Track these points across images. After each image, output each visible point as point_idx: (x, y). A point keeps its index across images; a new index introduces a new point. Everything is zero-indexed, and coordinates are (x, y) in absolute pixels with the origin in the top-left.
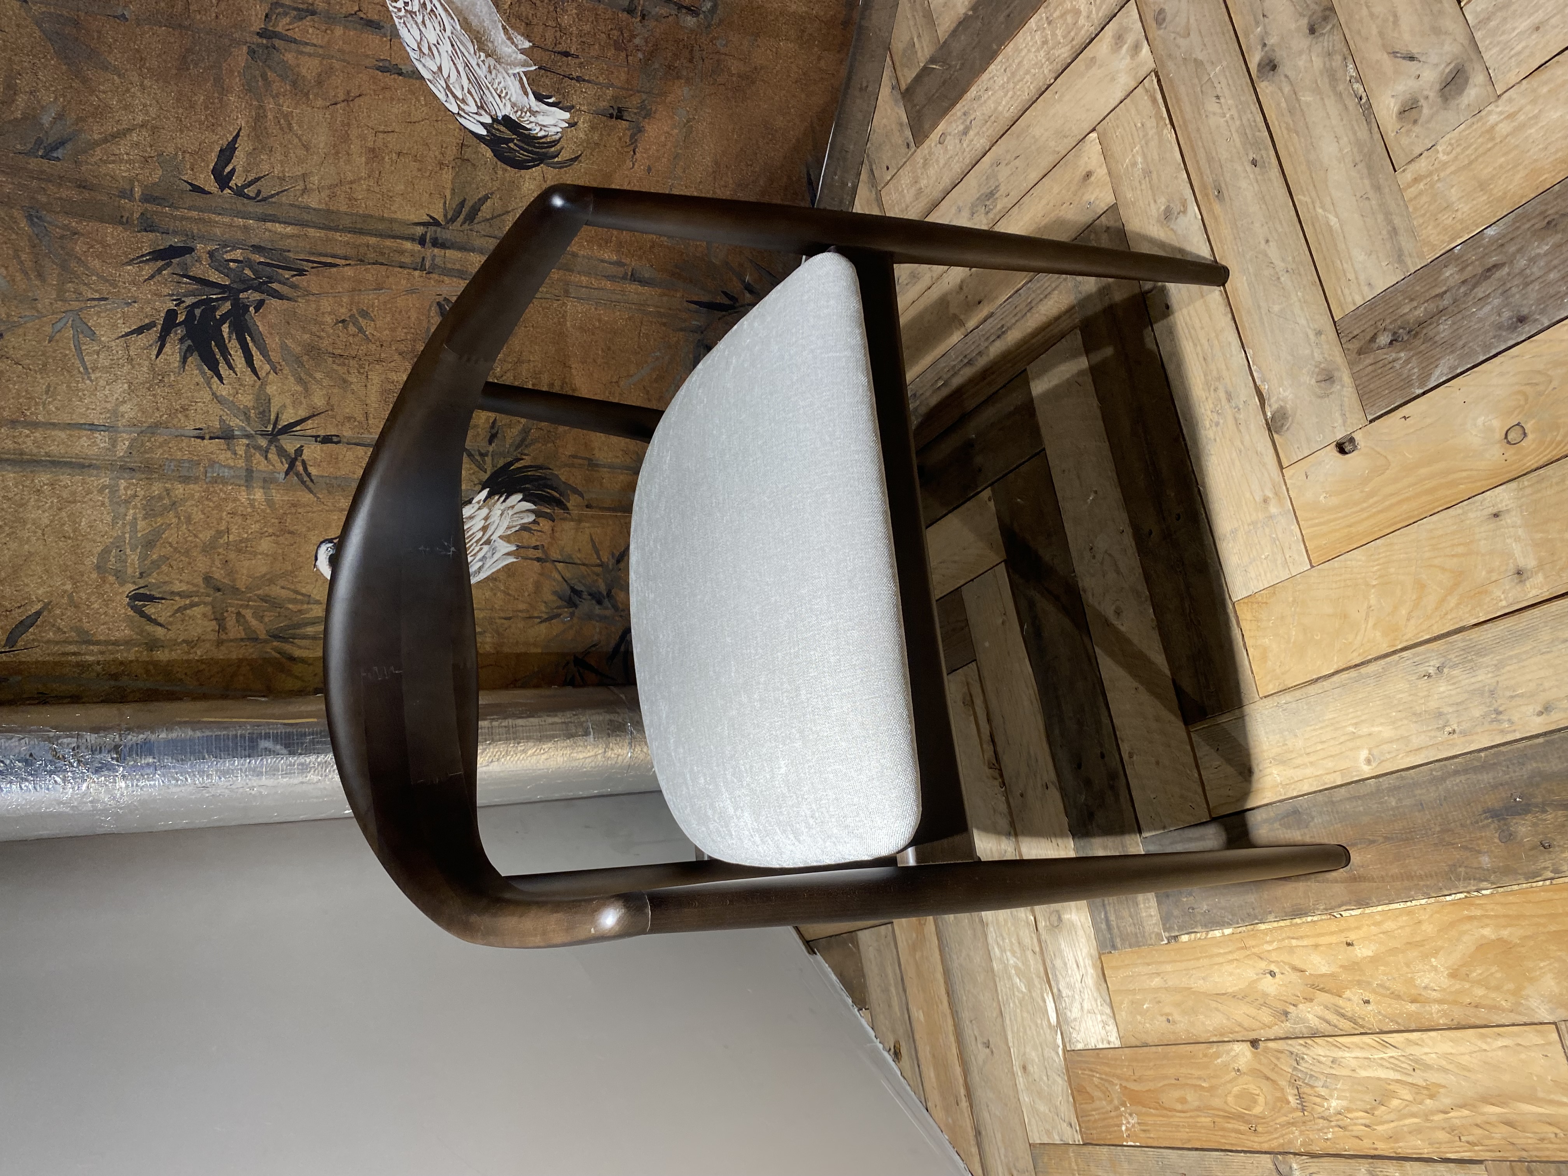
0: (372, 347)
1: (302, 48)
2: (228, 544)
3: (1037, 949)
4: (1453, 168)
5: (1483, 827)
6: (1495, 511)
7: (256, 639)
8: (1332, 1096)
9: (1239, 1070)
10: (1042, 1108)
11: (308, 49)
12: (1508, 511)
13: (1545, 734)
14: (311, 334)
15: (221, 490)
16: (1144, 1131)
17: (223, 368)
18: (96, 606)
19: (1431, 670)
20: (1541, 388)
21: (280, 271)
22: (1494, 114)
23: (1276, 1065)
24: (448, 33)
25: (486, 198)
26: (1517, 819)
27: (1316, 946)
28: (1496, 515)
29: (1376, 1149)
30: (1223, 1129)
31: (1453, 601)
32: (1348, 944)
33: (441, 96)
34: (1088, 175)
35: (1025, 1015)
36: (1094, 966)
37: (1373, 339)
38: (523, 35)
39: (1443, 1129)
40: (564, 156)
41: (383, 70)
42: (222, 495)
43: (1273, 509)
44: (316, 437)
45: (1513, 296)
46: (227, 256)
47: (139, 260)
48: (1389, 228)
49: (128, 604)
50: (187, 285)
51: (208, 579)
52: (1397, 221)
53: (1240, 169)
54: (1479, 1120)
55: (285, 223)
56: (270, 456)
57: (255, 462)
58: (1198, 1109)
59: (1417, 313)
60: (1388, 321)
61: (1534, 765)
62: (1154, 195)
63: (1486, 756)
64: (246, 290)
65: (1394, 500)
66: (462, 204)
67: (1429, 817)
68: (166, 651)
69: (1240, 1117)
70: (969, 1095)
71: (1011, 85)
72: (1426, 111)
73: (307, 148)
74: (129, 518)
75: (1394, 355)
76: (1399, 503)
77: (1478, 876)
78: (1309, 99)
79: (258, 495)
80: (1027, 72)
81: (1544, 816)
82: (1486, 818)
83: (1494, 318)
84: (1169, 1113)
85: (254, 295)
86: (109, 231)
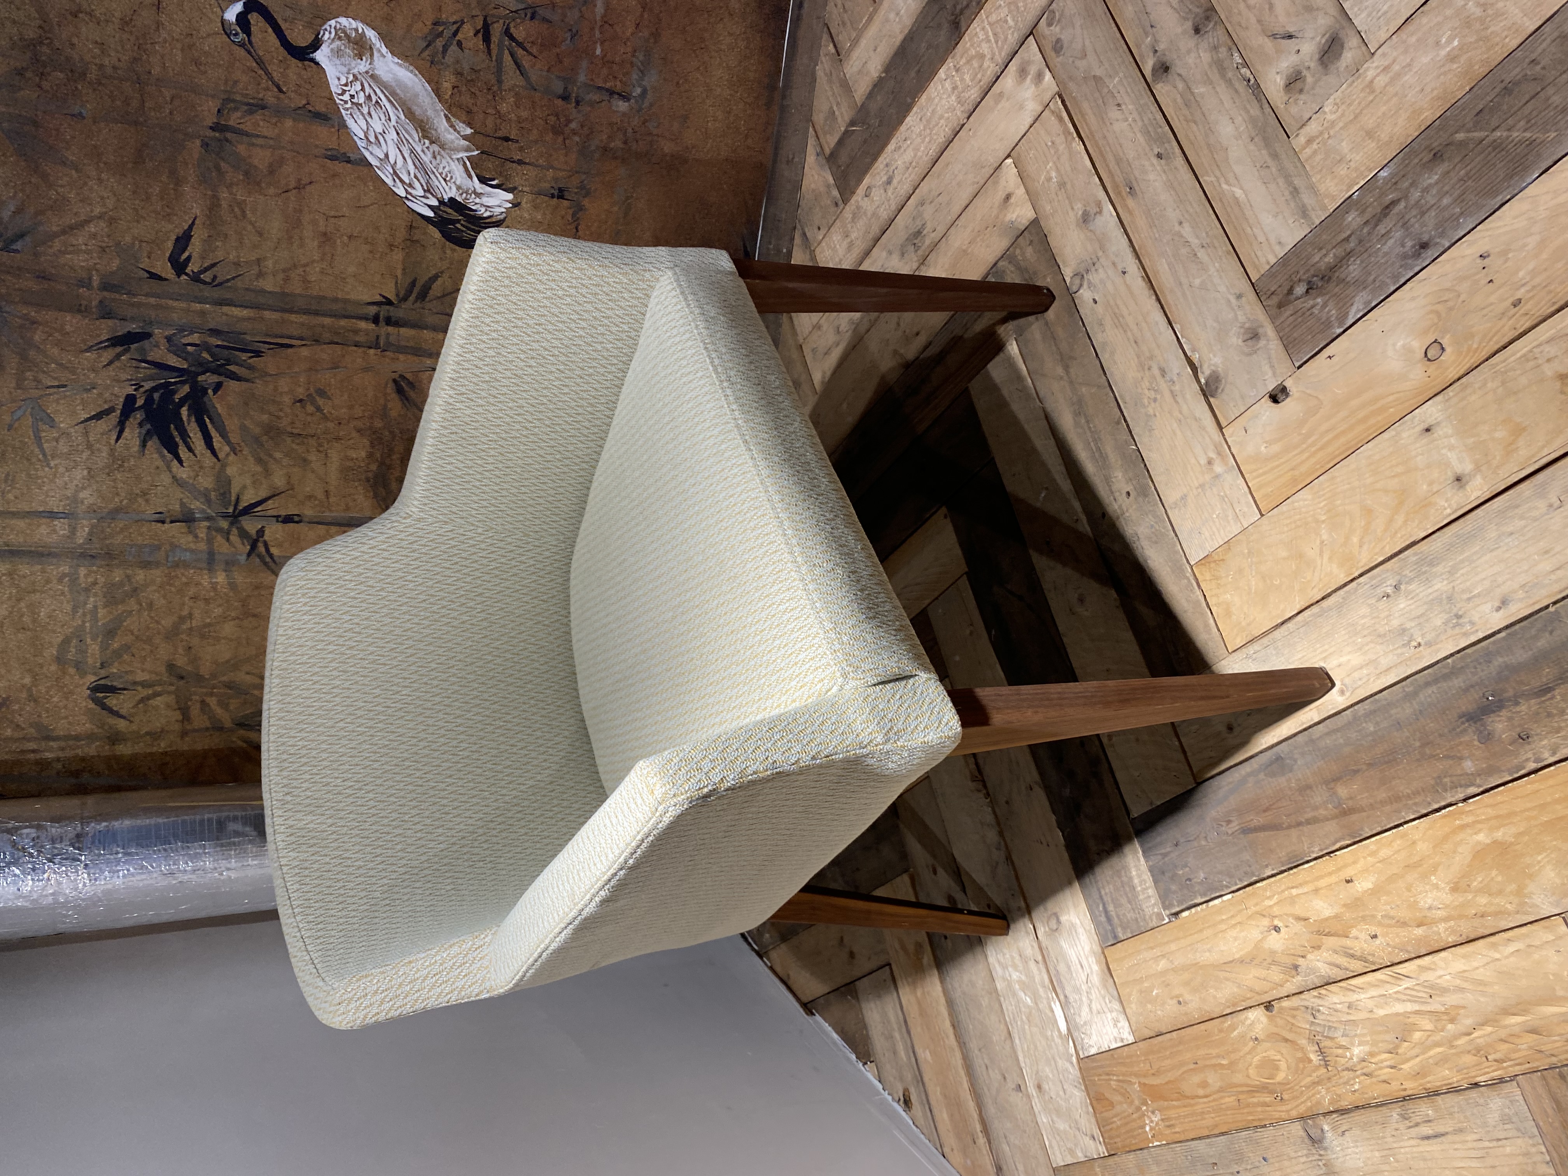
0: (330, 425)
1: (254, 140)
2: (191, 629)
3: (1040, 958)
4: (1341, 124)
5: (1461, 732)
6: (1426, 426)
7: (221, 729)
8: (1353, 1044)
9: (1256, 1039)
10: (1062, 1126)
11: (260, 141)
12: (1438, 424)
13: (1507, 627)
14: (270, 414)
15: (183, 574)
16: (1169, 1126)
17: (183, 452)
18: (55, 699)
19: (1389, 590)
20: (1450, 304)
21: (237, 353)
22: (1371, 69)
23: (1293, 1024)
24: (393, 122)
25: (435, 277)
26: (1493, 717)
27: (1316, 891)
28: (1428, 430)
29: (1405, 1090)
30: (1248, 1105)
31: (1400, 519)
32: (1348, 882)
33: (389, 181)
34: (1008, 197)
35: (1034, 1029)
36: (1098, 962)
37: (1290, 291)
38: (464, 122)
39: (1469, 1052)
41: (333, 158)
42: (184, 580)
43: (1218, 468)
44: (278, 517)
45: (1412, 226)
46: (185, 341)
47: (98, 347)
48: (1291, 189)
49: (89, 697)
50: (145, 370)
51: (171, 667)
52: (1297, 182)
53: (1147, 163)
54: (1503, 1033)
55: (241, 306)
56: (231, 537)
57: (216, 544)
58: (1221, 1090)
59: (1326, 260)
60: (1301, 272)
61: (1500, 660)
62: (1071, 203)
63: (1454, 662)
64: (204, 373)
65: (1330, 436)
66: (413, 283)
67: (1408, 734)
68: (129, 744)
69: (1264, 1088)
70: (986, 1130)
71: (928, 131)
72: (1310, 80)
73: (261, 234)
74: (89, 606)
75: (1311, 302)
76: (1337, 437)
77: (1463, 782)
78: (1202, 90)
79: (221, 578)
80: (941, 117)
81: (1518, 709)
82: (1463, 723)
83: (1399, 250)
84: (1192, 1102)
85: (212, 378)
86: (70, 319)
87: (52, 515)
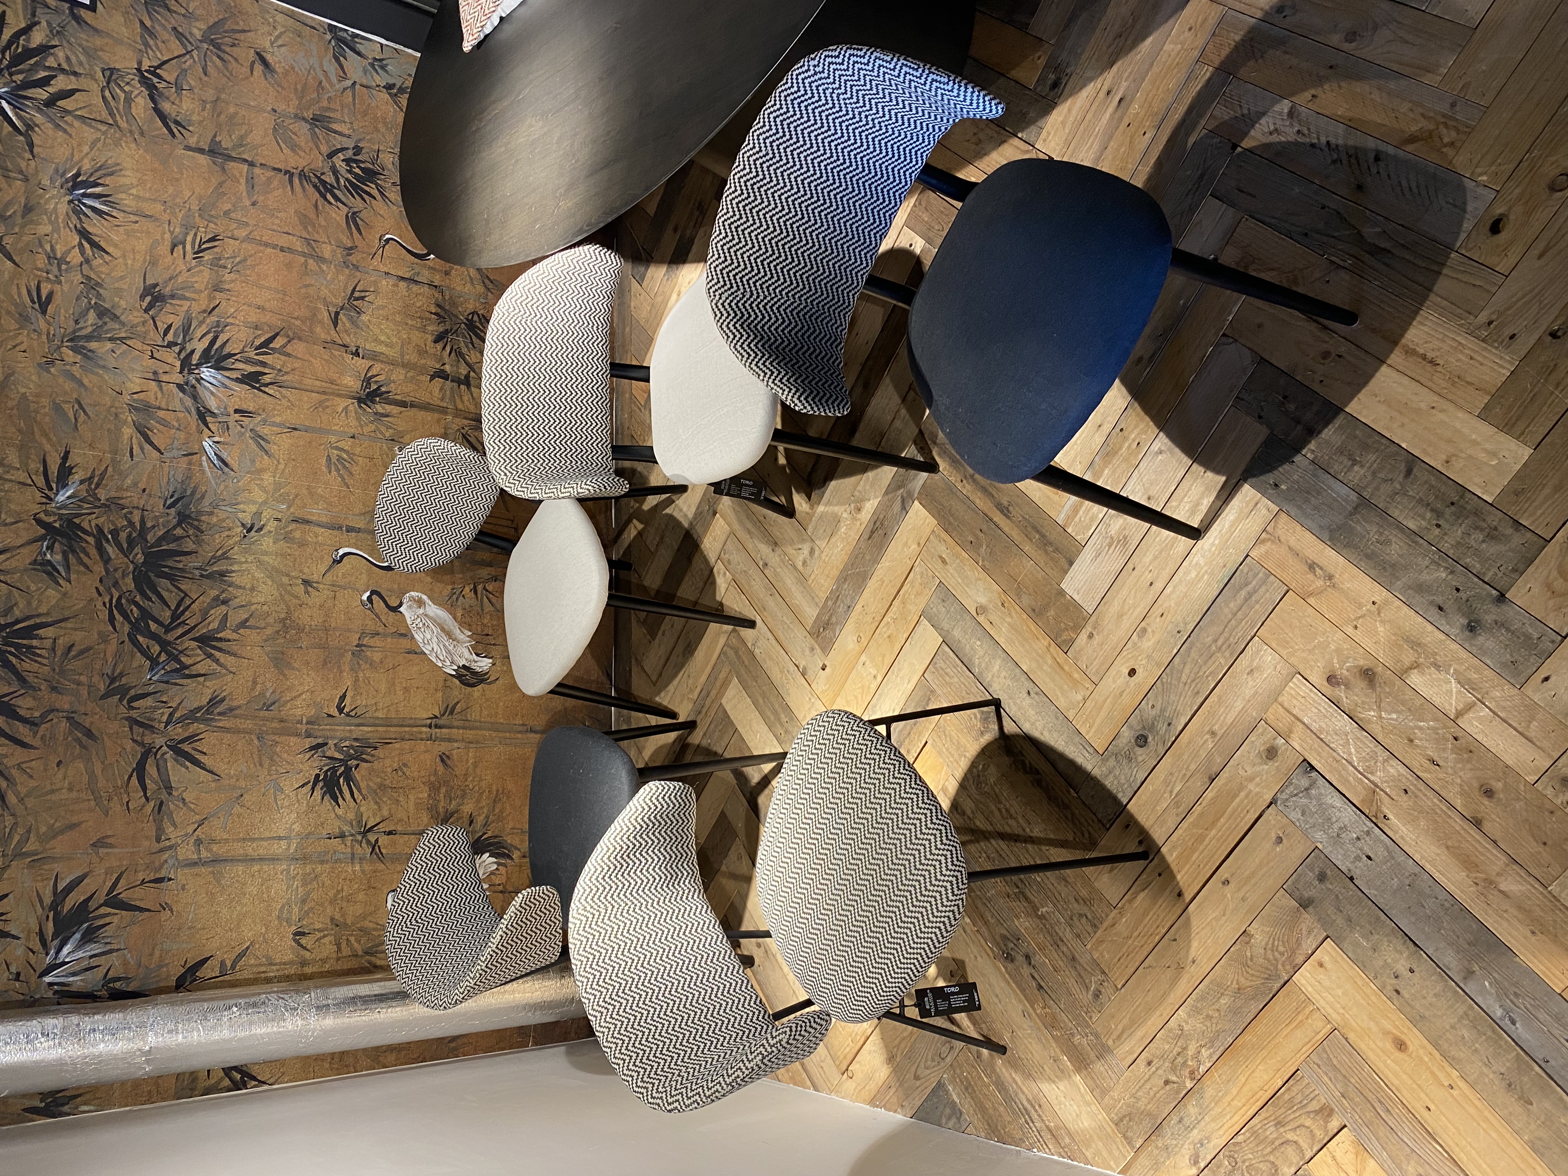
0: (410, 781)
1: (374, 649)
2: (342, 897)
4: (820, 575)
6: (863, 662)
7: (357, 954)
11: (376, 649)
12: (866, 661)
14: (381, 778)
15: (339, 866)
17: (340, 801)
18: (276, 941)
20: (859, 624)
21: (366, 749)
22: (823, 556)
25: (457, 704)
28: (863, 664)
37: (819, 631)
40: (492, 678)
41: (409, 653)
42: (340, 869)
44: (385, 832)
45: (844, 602)
46: (343, 745)
47: (305, 751)
49: (293, 938)
50: (325, 761)
51: (332, 919)
52: (812, 595)
53: (767, 599)
55: (368, 726)
56: (362, 845)
57: (356, 848)
59: (826, 619)
60: (821, 624)
64: (351, 760)
66: (447, 707)
72: (808, 562)
73: (376, 691)
74: (295, 887)
75: (825, 633)
78: (779, 570)
79: (357, 867)
83: (843, 610)
85: (355, 762)
86: (293, 740)
87: (280, 838)
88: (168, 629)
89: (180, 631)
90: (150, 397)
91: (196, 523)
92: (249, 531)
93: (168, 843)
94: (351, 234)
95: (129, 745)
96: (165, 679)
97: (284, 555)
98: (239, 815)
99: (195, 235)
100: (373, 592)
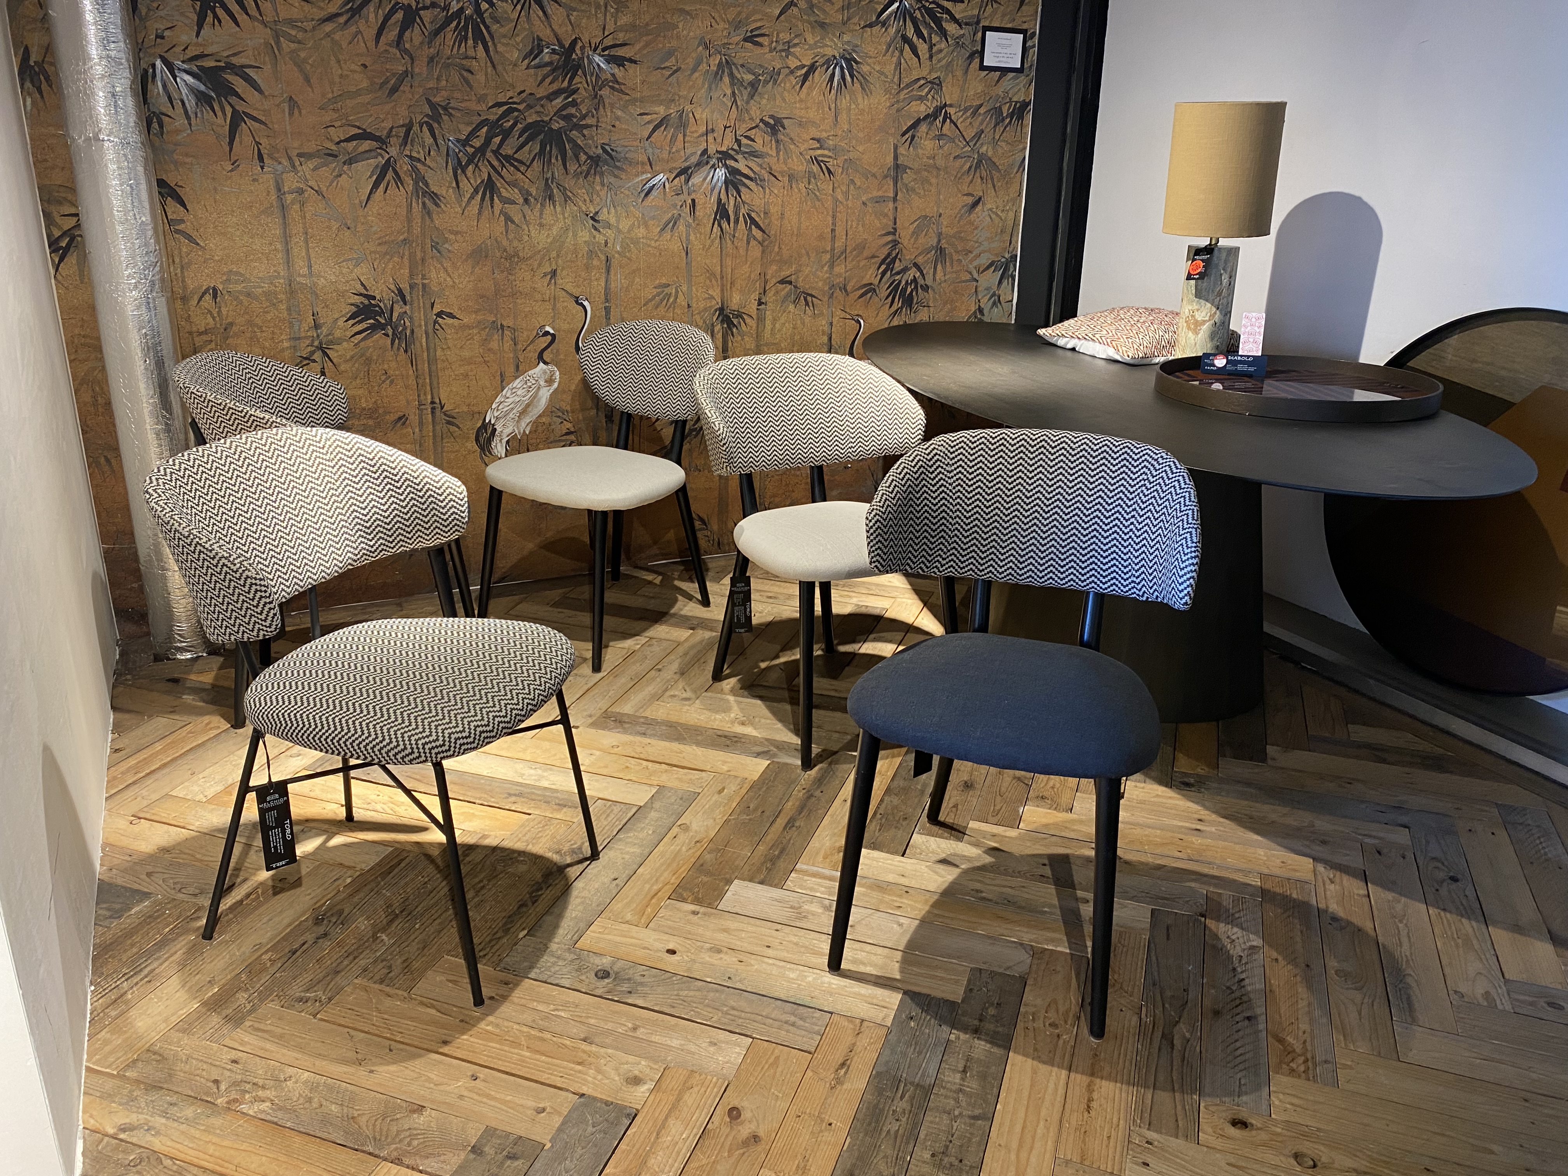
0: (376, 388)
1: (501, 342)
4: (667, 708)
11: (501, 344)
14: (377, 359)
15: (286, 326)
17: (351, 322)
18: (206, 271)
21: (404, 342)
25: (458, 427)
41: (502, 375)
42: (283, 327)
45: (648, 729)
46: (406, 319)
47: (396, 284)
48: (641, 707)
49: (210, 287)
50: (389, 304)
51: (231, 324)
52: (645, 707)
55: (427, 342)
56: (309, 347)
57: (305, 341)
64: (392, 328)
66: (454, 418)
73: (461, 348)
74: (263, 285)
79: (288, 344)
85: (390, 332)
86: (406, 271)
87: (310, 267)
88: (496, 153)
89: (496, 163)
90: (692, 127)
91: (593, 171)
92: (592, 218)
93: (297, 163)
94: (858, 289)
95: (387, 125)
96: (451, 153)
97: (575, 251)
98: (329, 228)
99: (830, 157)
100: (553, 336)
